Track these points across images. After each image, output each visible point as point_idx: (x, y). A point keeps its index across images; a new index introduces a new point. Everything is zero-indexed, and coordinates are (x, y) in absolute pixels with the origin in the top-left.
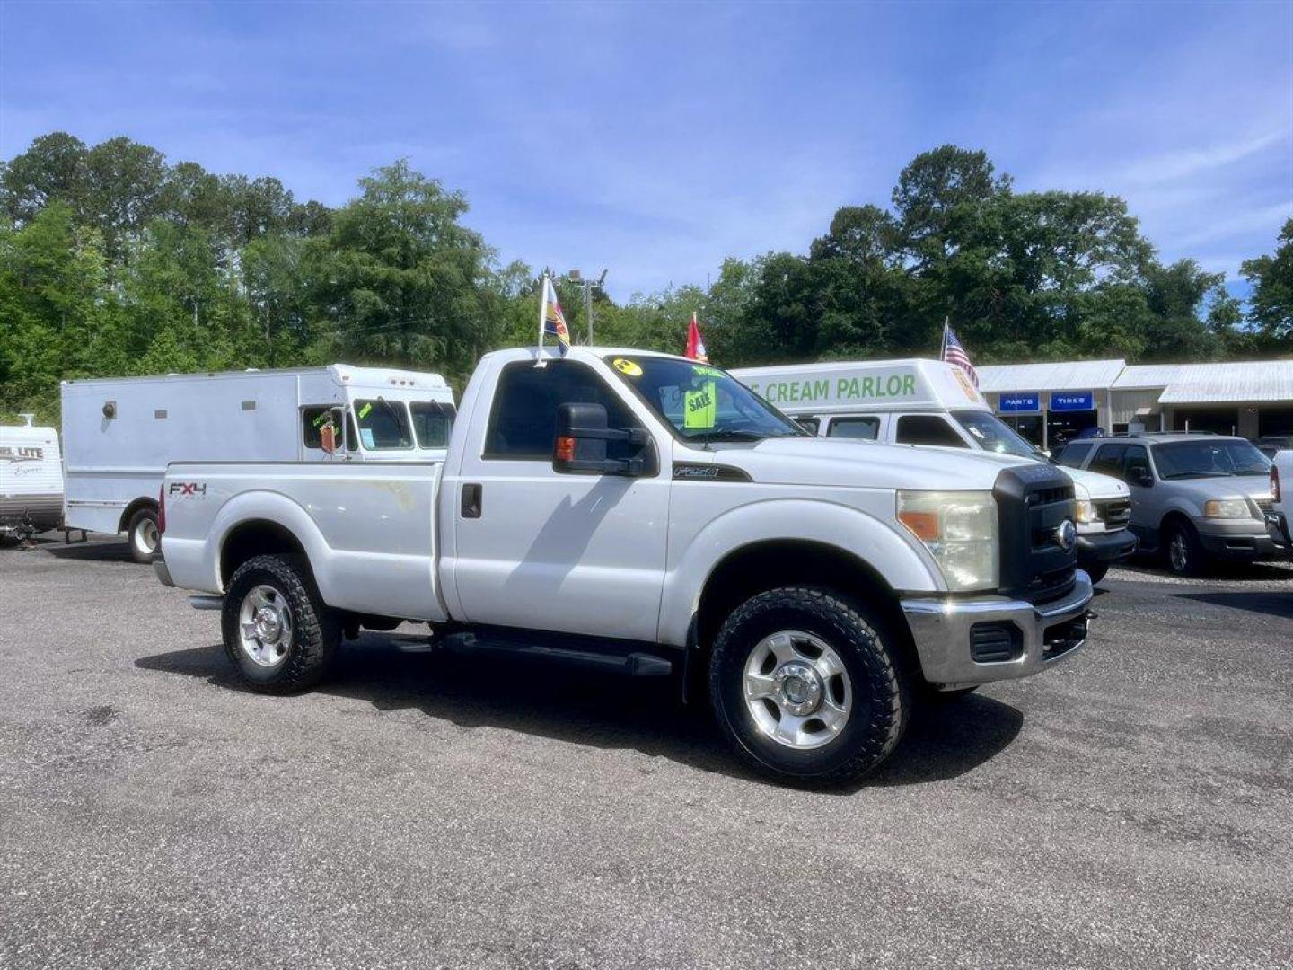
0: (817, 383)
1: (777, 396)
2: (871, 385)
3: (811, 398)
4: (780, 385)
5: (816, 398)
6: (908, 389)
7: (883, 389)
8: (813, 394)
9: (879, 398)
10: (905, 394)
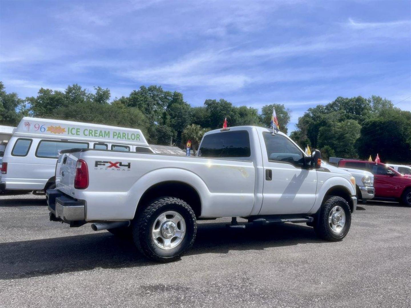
0: (105, 132)
1: (88, 134)
2: (125, 135)
3: (103, 137)
4: (90, 130)
5: (105, 137)
6: (138, 139)
7: (130, 137)
8: (104, 136)
9: (128, 140)
10: (137, 140)
